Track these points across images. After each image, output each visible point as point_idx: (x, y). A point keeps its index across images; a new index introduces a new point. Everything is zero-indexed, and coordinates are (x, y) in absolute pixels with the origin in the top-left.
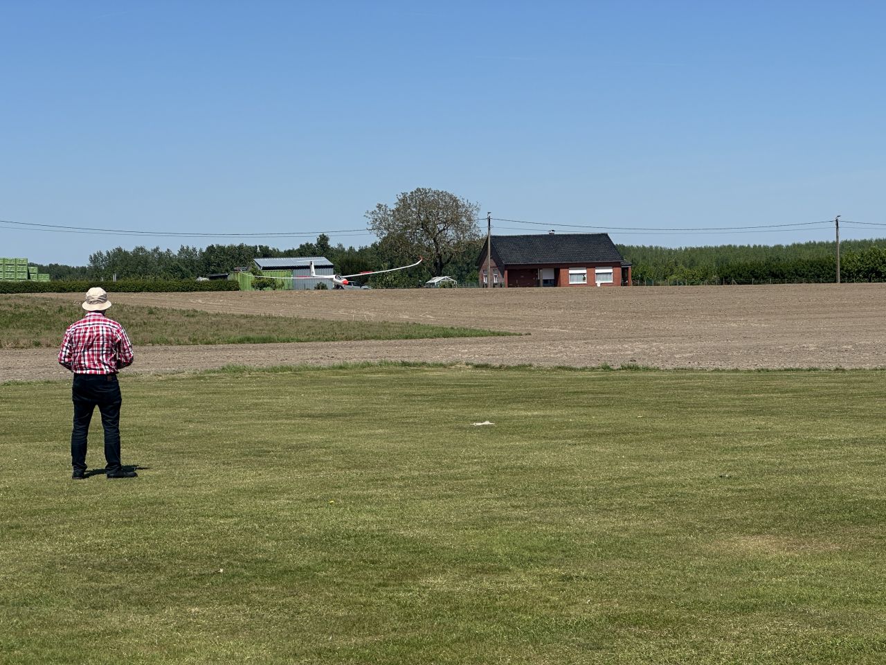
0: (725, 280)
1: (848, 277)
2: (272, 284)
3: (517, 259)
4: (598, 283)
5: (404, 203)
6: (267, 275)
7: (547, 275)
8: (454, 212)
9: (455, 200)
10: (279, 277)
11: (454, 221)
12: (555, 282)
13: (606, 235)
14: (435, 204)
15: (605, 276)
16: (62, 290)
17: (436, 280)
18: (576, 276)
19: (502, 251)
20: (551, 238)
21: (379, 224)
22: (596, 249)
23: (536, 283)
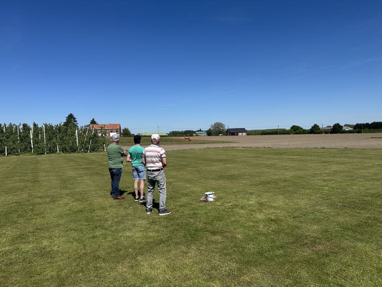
0: (262, 134)
1: (280, 134)
2: (198, 135)
3: (232, 132)
4: (243, 135)
5: (215, 124)
6: (197, 134)
8: (222, 125)
10: (199, 134)
11: (222, 127)
12: (237, 135)
13: (244, 128)
14: (219, 124)
16: (170, 136)
17: (220, 135)
18: (240, 134)
19: (230, 131)
20: (236, 129)
21: (212, 127)
22: (243, 130)
23: (235, 135)
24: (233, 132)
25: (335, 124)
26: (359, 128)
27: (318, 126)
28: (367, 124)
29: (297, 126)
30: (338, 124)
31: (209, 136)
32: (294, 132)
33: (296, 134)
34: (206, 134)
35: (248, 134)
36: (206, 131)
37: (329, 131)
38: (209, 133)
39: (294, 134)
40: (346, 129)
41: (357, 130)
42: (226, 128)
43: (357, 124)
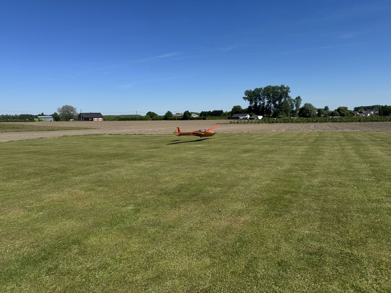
0: (120, 120)
1: (138, 120)
2: (42, 121)
5: (63, 107)
6: (40, 119)
7: (90, 119)
8: (72, 109)
9: (72, 107)
10: (43, 119)
11: (72, 111)
13: (100, 113)
14: (69, 108)
15: (100, 119)
17: (71, 120)
18: (95, 119)
19: (83, 116)
21: (59, 111)
22: (98, 115)
23: (89, 121)
24: (87, 117)
25: (186, 111)
26: (204, 116)
27: (171, 113)
28: (210, 112)
29: (153, 112)
30: (188, 111)
31: (56, 121)
32: (151, 119)
33: (153, 120)
34: (52, 119)
35: (104, 120)
36: (51, 115)
37: (180, 118)
38: (56, 118)
39: (151, 120)
40: (194, 116)
41: (203, 117)
42: (78, 112)
43: (202, 112)
